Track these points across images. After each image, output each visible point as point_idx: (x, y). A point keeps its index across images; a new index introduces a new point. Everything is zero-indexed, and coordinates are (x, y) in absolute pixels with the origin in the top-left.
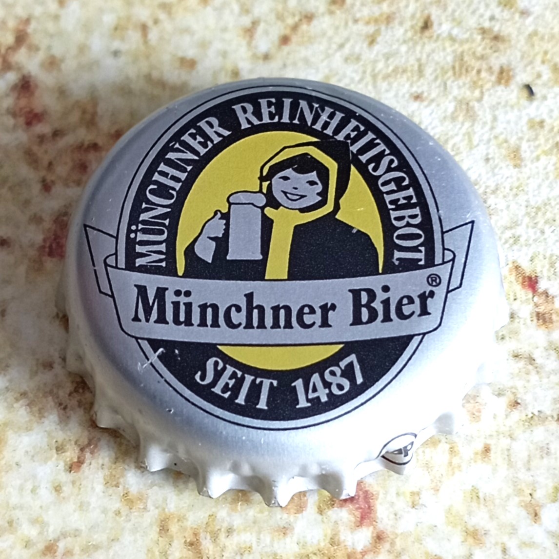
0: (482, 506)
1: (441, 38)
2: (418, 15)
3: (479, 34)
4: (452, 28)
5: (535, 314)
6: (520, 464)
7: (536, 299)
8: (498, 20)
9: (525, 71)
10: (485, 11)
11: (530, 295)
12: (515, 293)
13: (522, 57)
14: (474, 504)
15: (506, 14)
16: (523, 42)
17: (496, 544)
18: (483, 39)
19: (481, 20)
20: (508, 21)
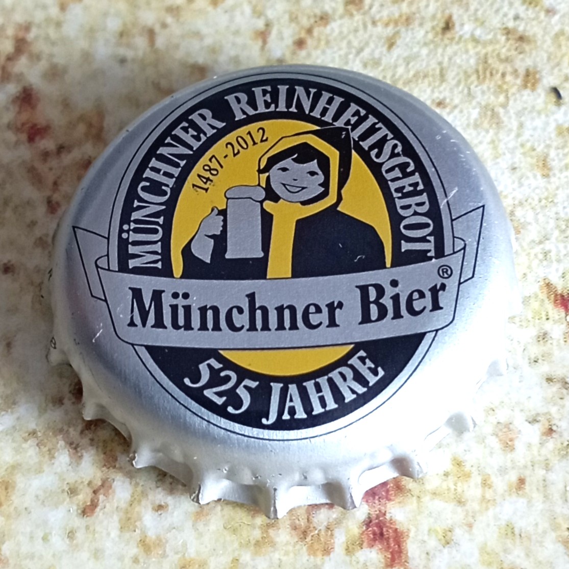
0: (518, 543)
1: (463, 39)
2: (439, 15)
3: (503, 35)
4: (475, 29)
6: (556, 496)
8: (522, 19)
9: (552, 74)
10: (509, 9)
11: (563, 314)
12: (547, 312)
13: (549, 59)
14: (508, 541)
15: (531, 13)
16: (549, 42)
18: (508, 39)
19: (505, 19)
20: (533, 19)
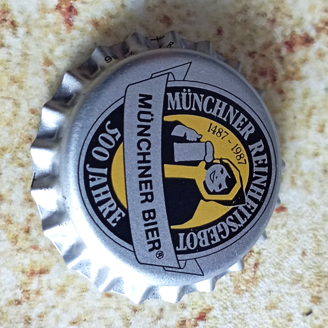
0: (78, 294)
5: (184, 319)
6: (102, 314)
7: (193, 320)
9: (319, 311)
11: (195, 317)
12: (196, 309)
13: (327, 309)
14: (79, 290)
17: (58, 303)
